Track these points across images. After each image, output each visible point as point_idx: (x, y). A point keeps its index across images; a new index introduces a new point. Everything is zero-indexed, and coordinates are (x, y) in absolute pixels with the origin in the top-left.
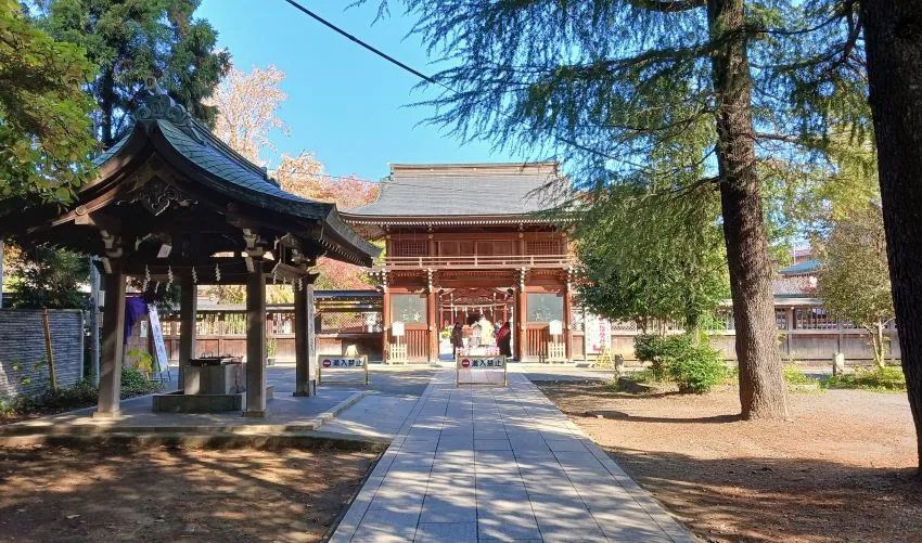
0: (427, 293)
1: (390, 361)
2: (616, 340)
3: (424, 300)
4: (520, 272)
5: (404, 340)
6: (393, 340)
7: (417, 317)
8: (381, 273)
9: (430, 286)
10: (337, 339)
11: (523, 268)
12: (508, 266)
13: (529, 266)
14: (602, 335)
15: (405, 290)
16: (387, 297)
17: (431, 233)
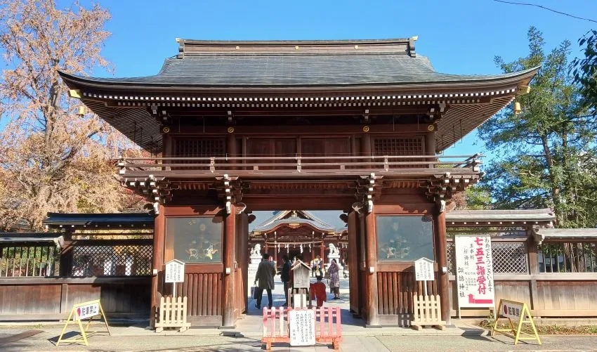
0: (224, 214)
1: (160, 325)
2: (500, 287)
3: (220, 225)
4: (367, 182)
5: (183, 290)
6: (166, 290)
7: (210, 253)
8: (148, 182)
9: (228, 204)
10: (94, 285)
11: (373, 175)
12: (349, 173)
13: (381, 171)
14: (481, 280)
15: (189, 210)
16: (161, 221)
17: (231, 125)
